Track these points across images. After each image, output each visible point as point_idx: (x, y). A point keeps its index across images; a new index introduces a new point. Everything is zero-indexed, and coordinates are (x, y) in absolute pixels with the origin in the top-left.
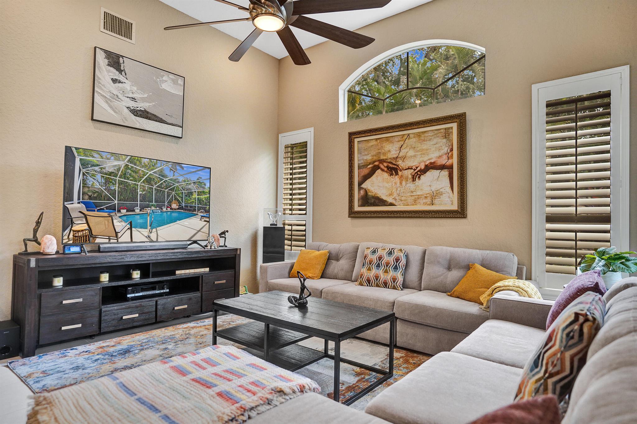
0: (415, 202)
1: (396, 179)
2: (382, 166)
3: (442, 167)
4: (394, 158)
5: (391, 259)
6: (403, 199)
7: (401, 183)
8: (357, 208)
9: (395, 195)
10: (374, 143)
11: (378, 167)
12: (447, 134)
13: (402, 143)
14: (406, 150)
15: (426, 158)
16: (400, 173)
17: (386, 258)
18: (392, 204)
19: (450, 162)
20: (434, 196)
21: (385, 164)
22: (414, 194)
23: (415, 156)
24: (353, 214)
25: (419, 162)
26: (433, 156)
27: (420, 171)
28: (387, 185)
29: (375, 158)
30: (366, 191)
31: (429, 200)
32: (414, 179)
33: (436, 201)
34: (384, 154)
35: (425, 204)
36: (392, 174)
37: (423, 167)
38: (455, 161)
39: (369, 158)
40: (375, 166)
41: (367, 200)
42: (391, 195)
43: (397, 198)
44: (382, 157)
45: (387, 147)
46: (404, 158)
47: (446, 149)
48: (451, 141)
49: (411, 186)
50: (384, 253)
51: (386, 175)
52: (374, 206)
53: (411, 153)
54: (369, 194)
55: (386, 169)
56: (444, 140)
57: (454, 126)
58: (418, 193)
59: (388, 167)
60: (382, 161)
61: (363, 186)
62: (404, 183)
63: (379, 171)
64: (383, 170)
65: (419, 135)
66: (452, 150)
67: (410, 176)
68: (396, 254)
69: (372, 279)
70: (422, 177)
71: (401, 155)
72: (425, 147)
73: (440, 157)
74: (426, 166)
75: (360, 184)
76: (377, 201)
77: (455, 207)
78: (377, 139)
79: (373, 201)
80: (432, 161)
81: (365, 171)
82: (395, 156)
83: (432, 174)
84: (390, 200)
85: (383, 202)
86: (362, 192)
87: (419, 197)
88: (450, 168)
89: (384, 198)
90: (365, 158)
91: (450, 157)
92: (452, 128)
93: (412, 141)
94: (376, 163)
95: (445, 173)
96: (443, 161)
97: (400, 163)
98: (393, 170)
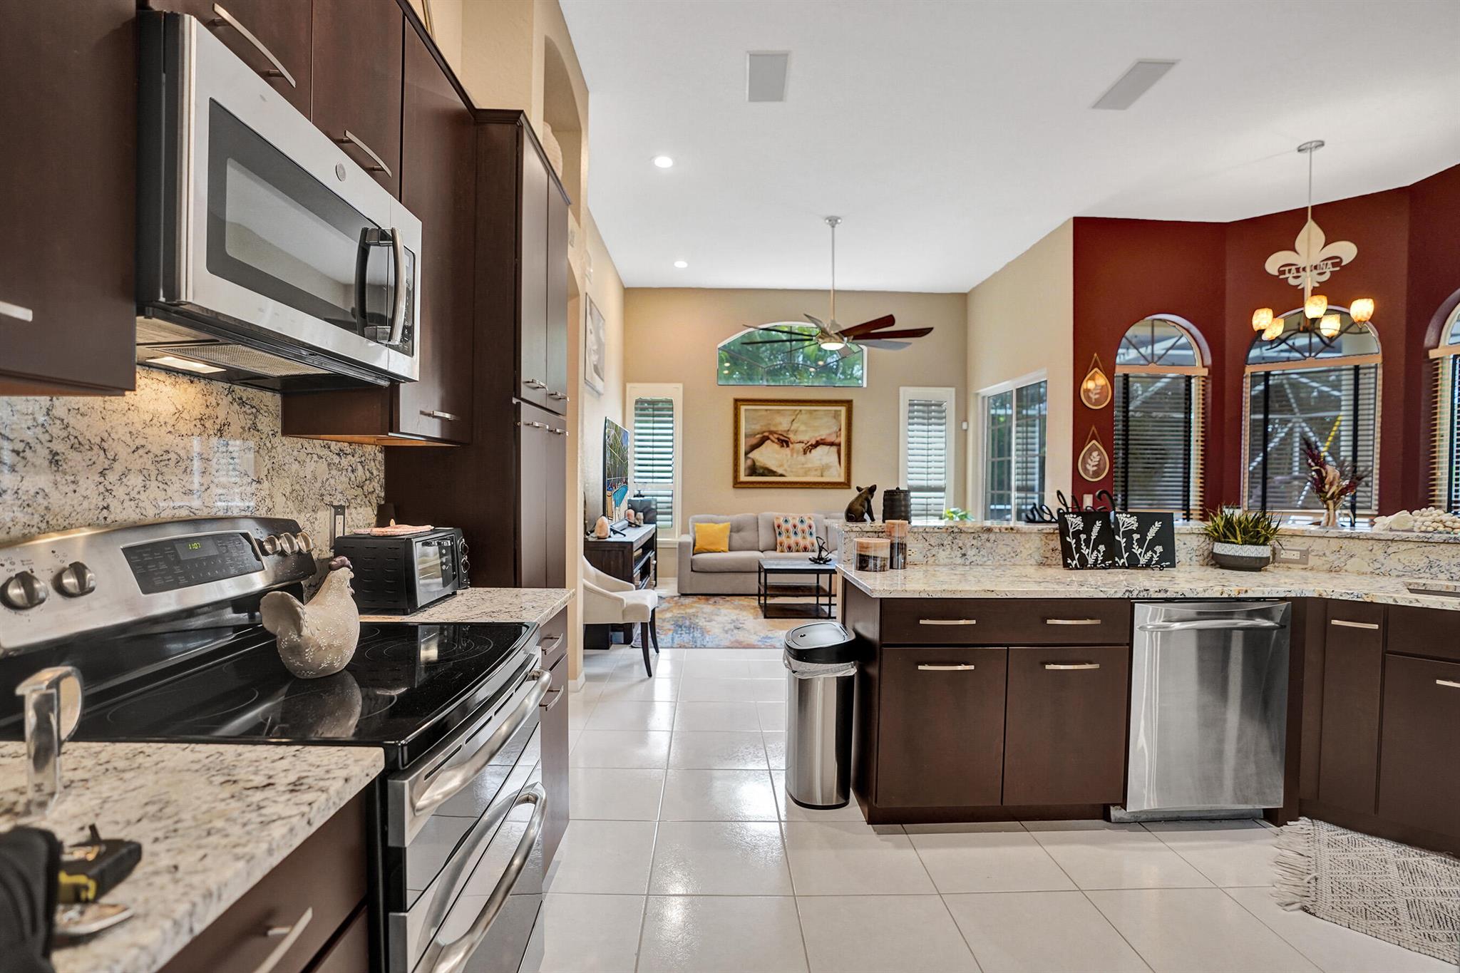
0: (806, 474)
1: (786, 451)
2: (771, 437)
3: (832, 444)
4: (785, 431)
5: (805, 526)
6: (794, 470)
7: (792, 456)
8: (743, 478)
9: (786, 466)
10: (764, 413)
11: (768, 438)
12: (836, 415)
13: (794, 417)
14: (798, 425)
15: (816, 435)
16: (790, 445)
17: (800, 526)
18: (782, 475)
19: (837, 441)
20: (823, 469)
21: (776, 436)
22: (806, 466)
23: (806, 431)
24: (737, 484)
25: (811, 437)
26: (823, 434)
27: (811, 445)
28: (777, 456)
29: (764, 429)
30: (754, 461)
31: (819, 473)
32: (805, 453)
33: (825, 474)
34: (775, 425)
35: (815, 476)
36: (782, 446)
37: (814, 443)
38: (843, 440)
39: (757, 427)
40: (764, 436)
41: (753, 470)
42: (781, 466)
43: (788, 469)
44: (773, 429)
45: (778, 419)
46: (796, 432)
47: (835, 429)
48: (840, 422)
49: (802, 458)
50: (797, 522)
51: (776, 447)
52: (762, 476)
53: (803, 428)
54: (757, 464)
55: (776, 441)
56: (834, 421)
57: (843, 410)
58: (810, 465)
59: (778, 439)
60: (772, 432)
61: (750, 455)
62: (795, 455)
63: (769, 442)
64: (773, 442)
65: (811, 412)
66: (840, 430)
67: (802, 450)
68: (807, 522)
69: (793, 546)
70: (813, 451)
71: (792, 428)
72: (816, 424)
73: (830, 435)
74: (817, 442)
75: (746, 454)
76: (766, 472)
77: (842, 479)
78: (766, 410)
79: (761, 471)
80: (823, 437)
81: (754, 441)
82: (787, 429)
83: (821, 450)
84: (780, 471)
85: (772, 473)
86: (749, 462)
87: (810, 469)
88: (839, 445)
89: (774, 469)
90: (753, 427)
91: (838, 436)
92: (840, 411)
93: (803, 417)
94: (766, 434)
95: (834, 449)
96: (833, 439)
97: (791, 436)
98: (784, 442)
